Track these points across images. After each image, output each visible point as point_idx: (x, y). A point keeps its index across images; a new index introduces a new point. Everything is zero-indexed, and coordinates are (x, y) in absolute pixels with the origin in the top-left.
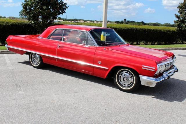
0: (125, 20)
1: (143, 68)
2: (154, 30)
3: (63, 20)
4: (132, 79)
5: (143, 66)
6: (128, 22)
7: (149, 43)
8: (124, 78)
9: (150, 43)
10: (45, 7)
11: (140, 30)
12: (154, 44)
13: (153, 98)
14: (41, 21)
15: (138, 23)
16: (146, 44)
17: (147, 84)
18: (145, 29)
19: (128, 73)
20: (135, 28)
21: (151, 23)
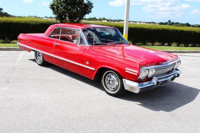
0: (169, 21)
1: (126, 71)
2: (187, 31)
3: (108, 21)
4: (118, 82)
5: (127, 69)
6: (172, 24)
7: (181, 45)
8: (109, 81)
9: (183, 45)
10: (69, 7)
11: (171, 31)
12: (187, 46)
13: (138, 105)
14: (68, 20)
15: (183, 25)
16: (178, 46)
17: (130, 89)
18: (177, 30)
19: (114, 75)
20: (166, 28)
21: (197, 25)
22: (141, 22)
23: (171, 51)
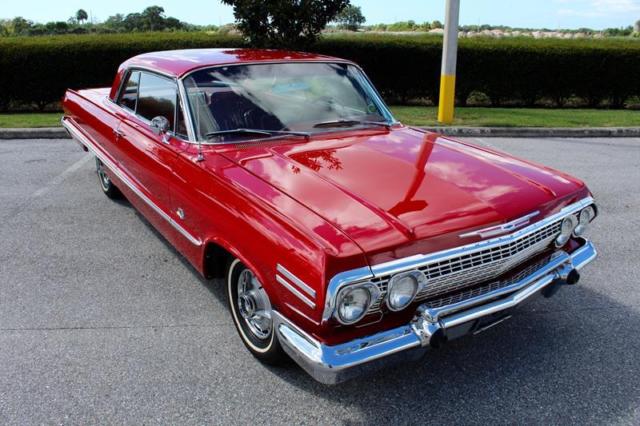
1: (279, 278)
5: (279, 268)
22: (549, 31)
23: (611, 129)
